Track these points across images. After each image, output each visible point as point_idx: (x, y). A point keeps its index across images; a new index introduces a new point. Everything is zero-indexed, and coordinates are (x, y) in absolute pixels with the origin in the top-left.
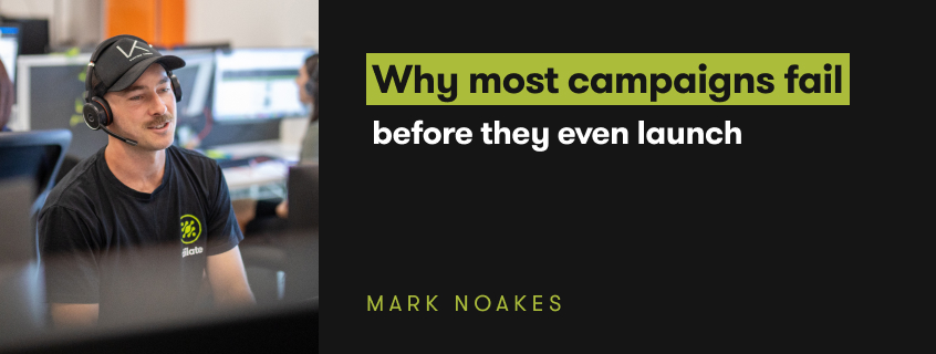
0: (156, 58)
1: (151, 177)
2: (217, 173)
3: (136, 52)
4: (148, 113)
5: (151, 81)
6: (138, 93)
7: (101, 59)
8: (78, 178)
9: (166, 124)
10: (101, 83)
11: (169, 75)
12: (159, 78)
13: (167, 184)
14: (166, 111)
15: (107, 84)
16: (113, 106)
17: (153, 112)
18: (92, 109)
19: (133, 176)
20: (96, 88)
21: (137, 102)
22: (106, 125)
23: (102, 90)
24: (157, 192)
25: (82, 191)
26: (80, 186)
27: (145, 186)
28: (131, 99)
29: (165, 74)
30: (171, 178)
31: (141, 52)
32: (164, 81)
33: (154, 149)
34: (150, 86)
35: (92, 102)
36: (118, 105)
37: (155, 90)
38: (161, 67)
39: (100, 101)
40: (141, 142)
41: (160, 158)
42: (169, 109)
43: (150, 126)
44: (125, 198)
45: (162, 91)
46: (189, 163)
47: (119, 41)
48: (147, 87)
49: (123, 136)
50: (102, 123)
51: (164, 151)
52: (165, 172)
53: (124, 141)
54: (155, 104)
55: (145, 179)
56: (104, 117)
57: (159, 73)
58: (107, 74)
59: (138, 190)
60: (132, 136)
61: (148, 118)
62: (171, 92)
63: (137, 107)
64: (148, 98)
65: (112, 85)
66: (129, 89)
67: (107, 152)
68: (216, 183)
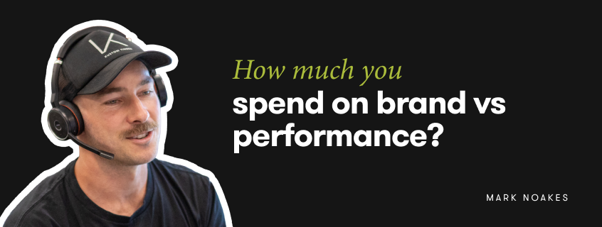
0: (136, 54)
1: (131, 197)
2: (210, 192)
3: (113, 46)
4: (127, 120)
5: (130, 82)
6: (114, 95)
7: (70, 55)
8: (43, 198)
9: (149, 134)
10: (70, 84)
11: (152, 74)
12: (139, 79)
13: (149, 206)
14: (148, 118)
15: (77, 85)
16: (84, 112)
17: (132, 119)
18: (60, 116)
19: (108, 196)
20: (65, 90)
21: (114, 107)
22: (76, 134)
23: (71, 92)
24: (137, 214)
26: (45, 207)
27: (122, 207)
28: (106, 103)
29: (147, 73)
31: (118, 47)
32: (146, 82)
33: (134, 163)
34: (128, 87)
35: (59, 106)
36: (90, 110)
37: (135, 93)
38: (142, 65)
39: (69, 106)
40: (119, 155)
41: (141, 174)
42: (153, 116)
43: (129, 136)
44: (99, 222)
45: (144, 94)
46: (173, 176)
47: (93, 33)
48: (125, 89)
49: (97, 148)
50: (71, 132)
51: (146, 165)
53: (98, 153)
54: (136, 109)
55: (123, 199)
56: (74, 125)
57: (139, 72)
58: (78, 75)
59: (115, 212)
60: (104, 146)
61: (127, 127)
62: (154, 95)
63: (113, 113)
64: (127, 102)
65: (83, 86)
66: (103, 91)
67: (78, 167)
68: (209, 204)
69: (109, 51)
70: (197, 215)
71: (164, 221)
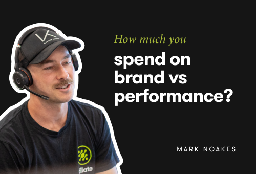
0: (62, 42)
1: (58, 121)
2: (102, 118)
3: (48, 38)
4: (56, 78)
6: (49, 65)
7: (25, 42)
8: (10, 122)
9: (68, 86)
10: (25, 58)
11: (70, 53)
12: (63, 55)
13: (69, 126)
14: (68, 77)
15: (29, 59)
16: (33, 74)
17: (59, 78)
18: (19, 76)
19: (46, 120)
20: (22, 61)
21: (49, 71)
22: (28, 86)
23: (25, 63)
24: (62, 130)
25: (13, 130)
26: (11, 126)
27: (54, 126)
28: (45, 69)
29: (67, 52)
30: (72, 120)
31: (52, 38)
32: (67, 57)
33: (60, 102)
34: (57, 60)
35: (19, 71)
36: (36, 73)
37: (61, 63)
38: (64, 48)
39: (24, 71)
40: (52, 97)
41: (64, 108)
42: (71, 76)
43: (57, 87)
44: (41, 134)
45: (66, 64)
46: (82, 109)
47: (38, 30)
48: (56, 61)
49: (40, 94)
50: (26, 85)
51: (67, 103)
52: (67, 117)
53: (41, 97)
54: (61, 72)
55: (54, 122)
56: (27, 81)
57: (63, 52)
58: (29, 53)
59: (49, 129)
60: (43, 92)
61: (56, 82)
62: (71, 64)
63: (49, 74)
64: (56, 68)
65: (32, 60)
66: (43, 62)
67: (29, 104)
68: (102, 124)
69: (46, 40)
70: (95, 131)
71: (77, 134)
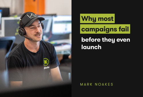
0: (37, 18)
1: (36, 48)
2: (53, 47)
3: (32, 16)
4: (35, 32)
5: (36, 24)
6: (32, 27)
7: (23, 18)
8: (17, 49)
9: (40, 35)
10: (23, 24)
11: (41, 22)
12: (38, 23)
14: (40, 32)
16: (26, 30)
17: (36, 32)
18: (21, 31)
19: (31, 48)
20: (22, 26)
22: (24, 35)
24: (37, 52)
26: (17, 51)
28: (31, 28)
29: (39, 22)
30: (41, 49)
32: (39, 24)
33: (37, 41)
34: (36, 25)
35: (21, 29)
37: (37, 26)
38: (38, 20)
39: (23, 29)
40: (33, 39)
41: (38, 44)
42: (41, 31)
43: (36, 35)
44: (29, 54)
45: (39, 26)
46: (46, 45)
47: (28, 13)
48: (35, 25)
51: (39, 42)
52: (39, 47)
53: (29, 39)
54: (37, 30)
55: (34, 49)
56: (24, 33)
57: (38, 22)
58: (25, 22)
59: (33, 52)
60: (31, 38)
61: (35, 33)
62: (41, 27)
63: (32, 31)
64: (35, 28)
65: (26, 25)
66: (31, 25)
67: (25, 42)
68: (53, 50)
69: (31, 17)
70: (50, 52)
71: (43, 54)
